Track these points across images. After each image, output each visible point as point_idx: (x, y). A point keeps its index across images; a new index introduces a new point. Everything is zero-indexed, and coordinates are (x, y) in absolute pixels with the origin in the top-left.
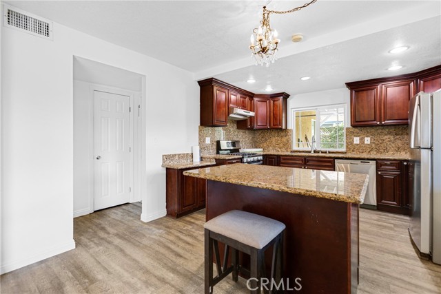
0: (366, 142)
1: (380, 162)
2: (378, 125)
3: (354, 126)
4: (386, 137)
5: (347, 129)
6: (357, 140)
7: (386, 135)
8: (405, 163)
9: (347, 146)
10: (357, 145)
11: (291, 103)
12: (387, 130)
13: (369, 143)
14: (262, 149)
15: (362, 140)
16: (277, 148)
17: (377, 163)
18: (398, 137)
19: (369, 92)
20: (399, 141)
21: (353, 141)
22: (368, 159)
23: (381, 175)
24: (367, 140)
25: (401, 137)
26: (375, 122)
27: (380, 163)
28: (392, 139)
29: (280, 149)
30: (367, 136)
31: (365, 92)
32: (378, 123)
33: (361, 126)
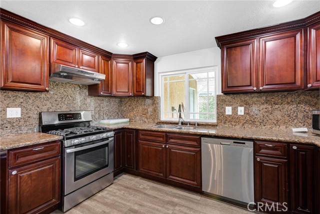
0: (239, 113)
1: (258, 143)
2: (254, 92)
3: (226, 93)
4: (262, 107)
5: (218, 96)
6: (229, 111)
7: (263, 104)
8: (295, 148)
9: (218, 117)
10: (229, 116)
11: (159, 66)
12: (264, 98)
13: (243, 114)
14: (128, 120)
15: (235, 110)
16: (143, 118)
17: (254, 144)
18: (277, 106)
19: (244, 48)
20: (279, 112)
21: (225, 110)
22: (243, 139)
23: (260, 163)
24: (241, 111)
25: (281, 107)
26: (251, 88)
27: (258, 145)
28: (270, 109)
29: (147, 119)
30: (241, 106)
31: (238, 49)
32: (255, 89)
33: (233, 94)
